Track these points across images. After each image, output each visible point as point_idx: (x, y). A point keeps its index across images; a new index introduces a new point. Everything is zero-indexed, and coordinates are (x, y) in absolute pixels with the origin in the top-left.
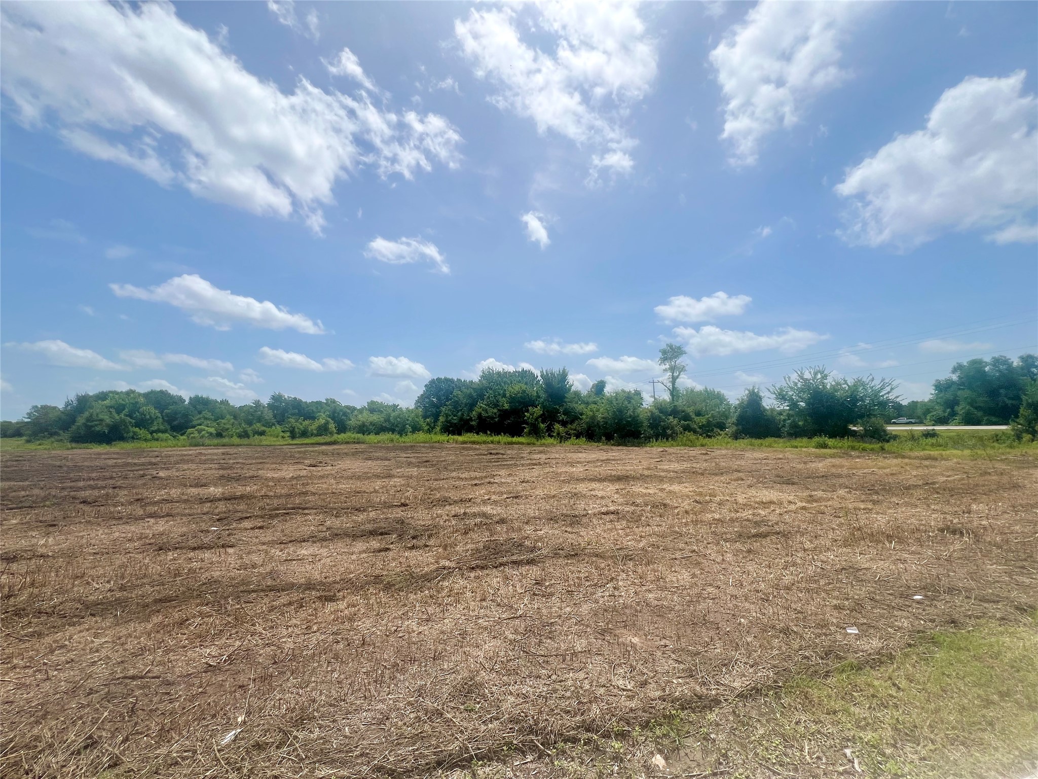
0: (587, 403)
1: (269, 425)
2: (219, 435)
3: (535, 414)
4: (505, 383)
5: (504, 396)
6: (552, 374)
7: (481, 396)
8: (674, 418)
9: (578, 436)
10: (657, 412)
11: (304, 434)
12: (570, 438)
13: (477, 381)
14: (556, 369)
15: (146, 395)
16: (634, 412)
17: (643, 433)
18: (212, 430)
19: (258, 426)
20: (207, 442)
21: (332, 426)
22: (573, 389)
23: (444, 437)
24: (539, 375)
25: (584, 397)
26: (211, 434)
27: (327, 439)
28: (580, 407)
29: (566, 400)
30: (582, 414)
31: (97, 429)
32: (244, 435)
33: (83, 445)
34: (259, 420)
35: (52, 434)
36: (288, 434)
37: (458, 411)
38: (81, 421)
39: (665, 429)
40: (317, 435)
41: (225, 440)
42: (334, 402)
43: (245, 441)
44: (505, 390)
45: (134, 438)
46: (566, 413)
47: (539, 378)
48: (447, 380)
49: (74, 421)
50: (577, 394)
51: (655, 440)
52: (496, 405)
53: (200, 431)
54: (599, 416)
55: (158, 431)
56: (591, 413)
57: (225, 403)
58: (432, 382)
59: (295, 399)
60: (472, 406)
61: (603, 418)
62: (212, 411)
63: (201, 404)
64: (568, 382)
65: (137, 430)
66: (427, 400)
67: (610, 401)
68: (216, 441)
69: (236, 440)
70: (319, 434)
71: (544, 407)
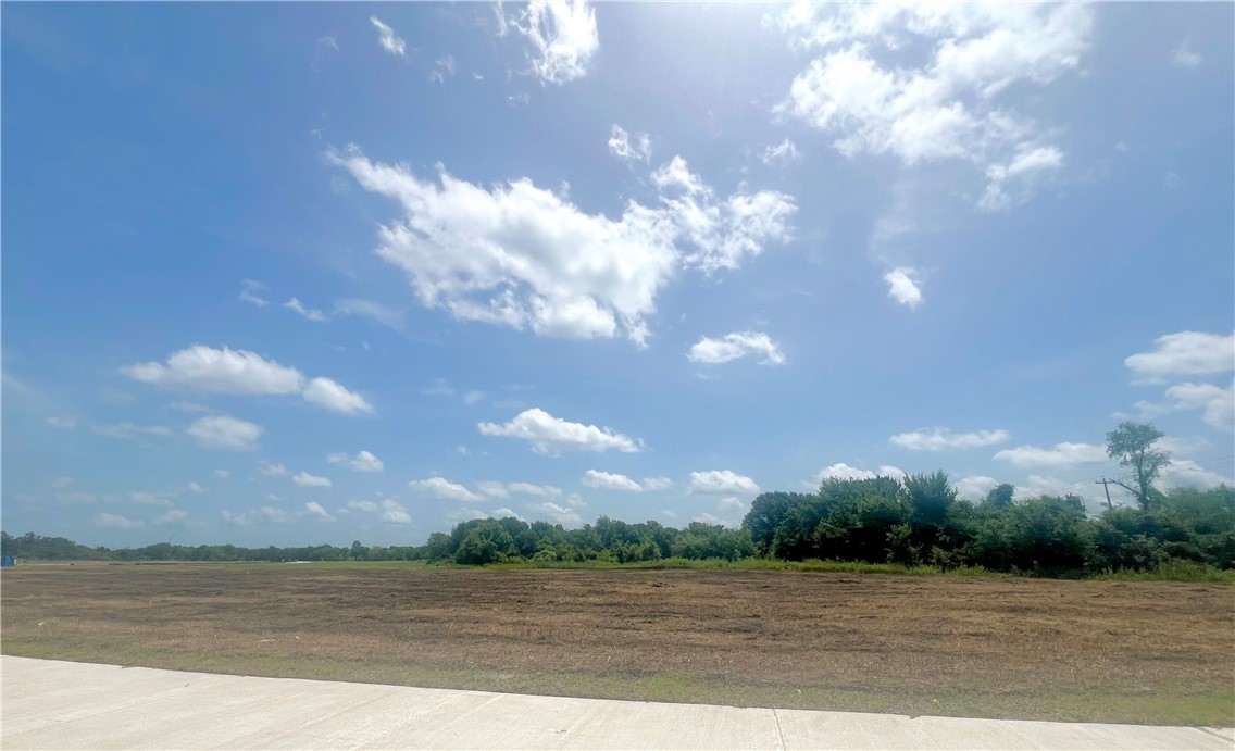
0: (983, 518)
1: (599, 549)
2: (559, 559)
3: (901, 535)
4: (855, 495)
5: (855, 511)
6: (922, 480)
7: (824, 513)
8: (1148, 536)
9: (970, 563)
10: (1111, 529)
11: (631, 558)
12: (958, 566)
13: (817, 494)
14: (928, 472)
15: (501, 522)
16: (1065, 528)
17: (1088, 560)
18: (553, 554)
19: (590, 551)
20: (551, 565)
21: (657, 550)
22: (958, 498)
23: (781, 564)
24: (903, 482)
25: (977, 509)
26: (553, 558)
27: (654, 563)
28: (970, 524)
29: (947, 514)
30: (974, 533)
31: (474, 552)
32: (579, 559)
33: (465, 566)
34: (590, 543)
35: (444, 557)
36: (615, 558)
37: (796, 533)
38: (463, 546)
39: (1130, 553)
40: (643, 560)
41: (565, 563)
42: (655, 524)
43: (581, 564)
44: (855, 505)
45: (498, 560)
46: (949, 531)
47: (903, 486)
48: (778, 495)
49: (458, 546)
50: (964, 505)
51: (1111, 571)
52: (845, 524)
53: (545, 555)
54: (1004, 536)
55: (512, 555)
56: (989, 531)
57: (559, 527)
58: (761, 498)
59: (619, 522)
60: (813, 525)
61: (1011, 538)
62: (550, 536)
63: (542, 528)
64: (948, 490)
65: (499, 553)
66: (756, 520)
67: (1020, 514)
68: (558, 564)
69: (573, 564)
70: (645, 559)
71: (914, 525)
